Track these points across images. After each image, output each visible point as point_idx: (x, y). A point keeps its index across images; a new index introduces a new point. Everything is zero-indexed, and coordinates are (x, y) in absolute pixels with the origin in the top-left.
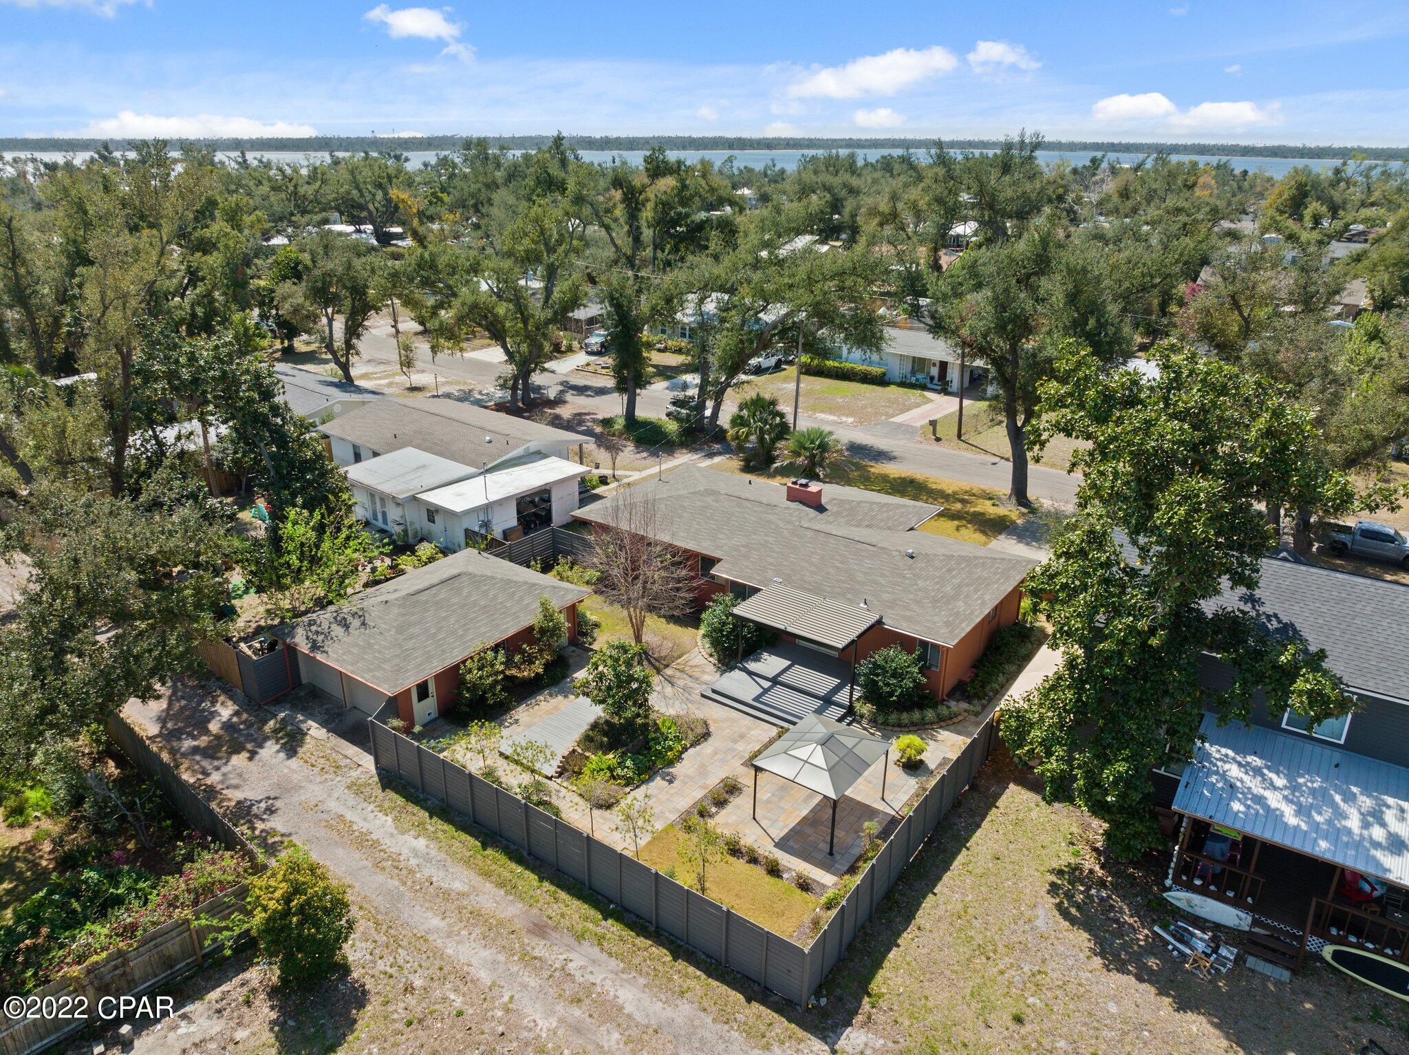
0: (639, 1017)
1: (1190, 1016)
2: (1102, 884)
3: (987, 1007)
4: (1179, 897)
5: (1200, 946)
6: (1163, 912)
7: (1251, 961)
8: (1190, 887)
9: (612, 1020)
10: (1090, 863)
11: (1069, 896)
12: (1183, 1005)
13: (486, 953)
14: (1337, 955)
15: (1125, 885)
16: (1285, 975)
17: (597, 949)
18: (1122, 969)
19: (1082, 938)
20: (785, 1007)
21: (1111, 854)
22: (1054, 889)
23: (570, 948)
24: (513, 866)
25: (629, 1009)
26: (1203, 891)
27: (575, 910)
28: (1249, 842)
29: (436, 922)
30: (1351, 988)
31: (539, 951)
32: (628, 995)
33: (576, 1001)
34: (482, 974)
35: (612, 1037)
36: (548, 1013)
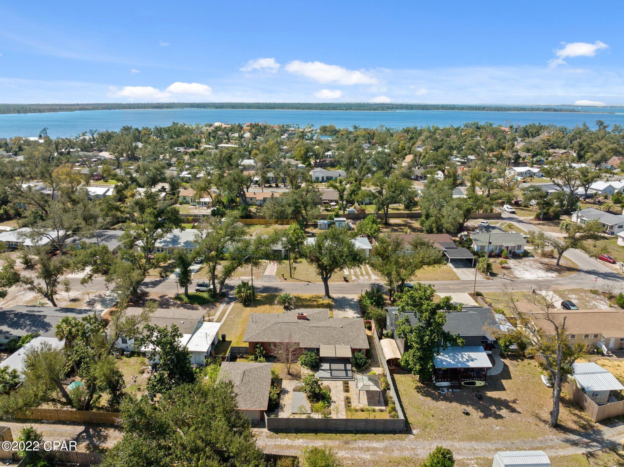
0: (381, 447)
1: (452, 403)
2: (424, 387)
3: (427, 417)
4: (438, 384)
5: (446, 391)
6: (437, 388)
7: (454, 390)
8: (439, 381)
9: (377, 450)
10: (419, 384)
11: (421, 392)
12: (451, 402)
14: (464, 383)
15: (428, 386)
16: (459, 390)
17: (361, 440)
18: (439, 401)
19: (429, 398)
20: (401, 432)
21: (421, 380)
22: (418, 392)
23: (356, 443)
24: (327, 435)
25: (378, 447)
26: (441, 381)
27: (349, 436)
28: (448, 369)
30: (468, 388)
31: (352, 447)
32: (375, 445)
33: (368, 450)
34: (347, 456)
35: (381, 453)
36: (367, 455)
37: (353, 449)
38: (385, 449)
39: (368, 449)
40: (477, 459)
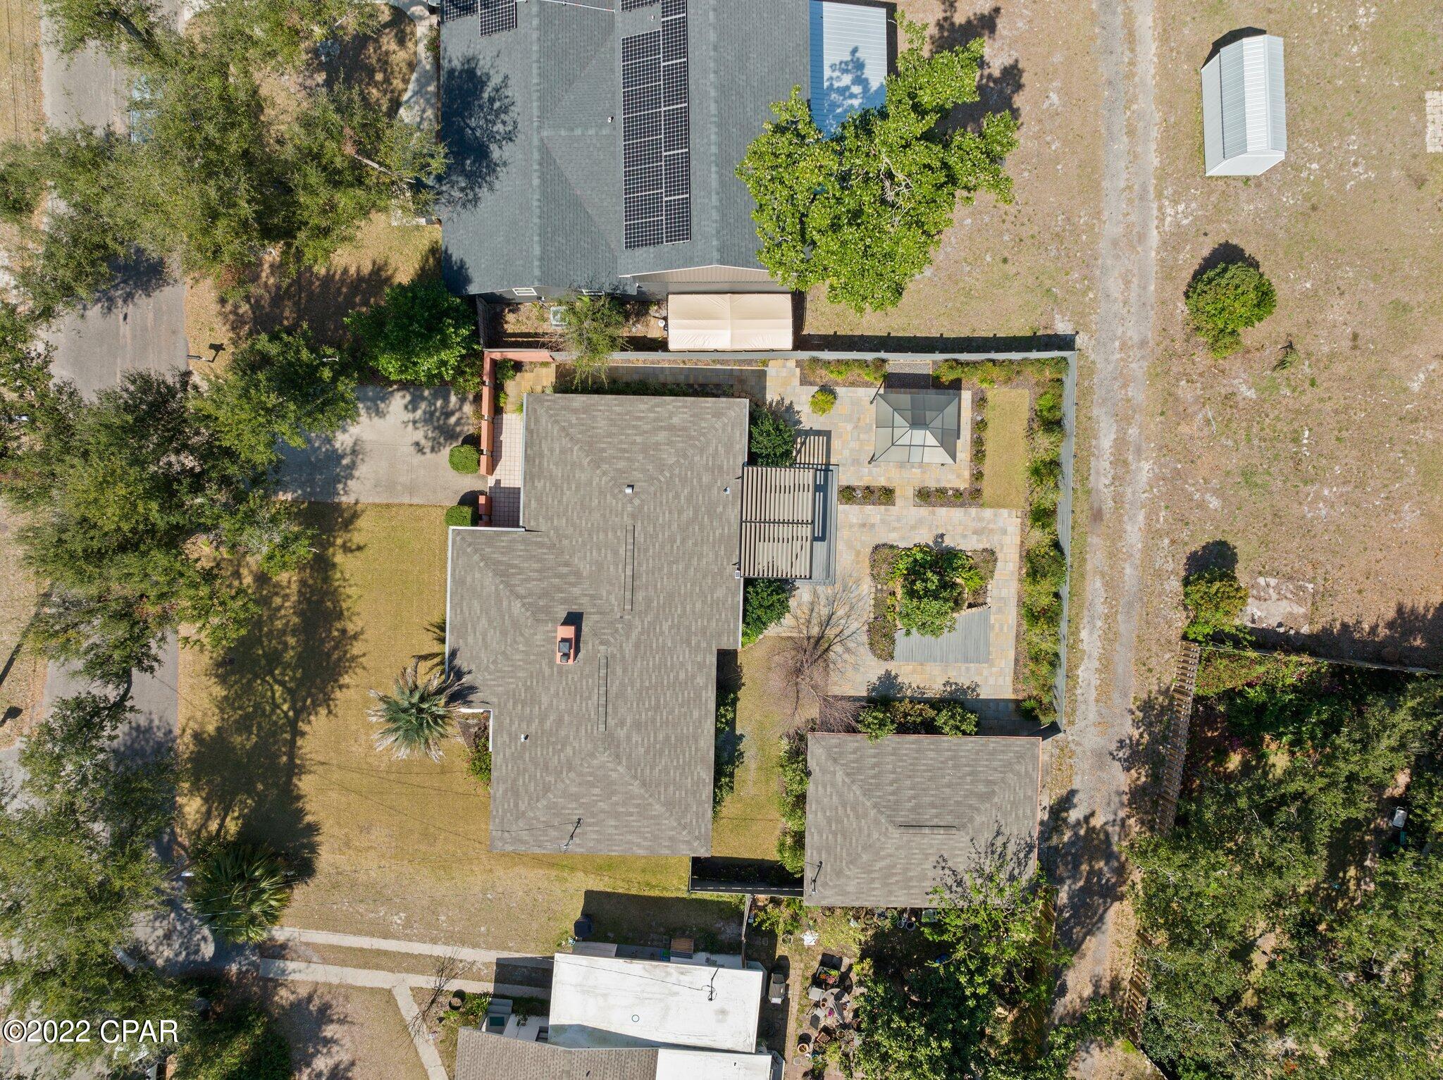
0: (1114, 428)
3: (1006, 278)
9: (1124, 439)
13: (1129, 528)
17: (1091, 478)
23: (1098, 491)
25: (1113, 436)
29: (1128, 571)
31: (1110, 503)
32: (1106, 442)
33: (1125, 462)
34: (1141, 517)
35: (1133, 431)
36: (1140, 469)
37: (1118, 499)
38: (1123, 420)
39: (1120, 462)
40: (1159, 195)
